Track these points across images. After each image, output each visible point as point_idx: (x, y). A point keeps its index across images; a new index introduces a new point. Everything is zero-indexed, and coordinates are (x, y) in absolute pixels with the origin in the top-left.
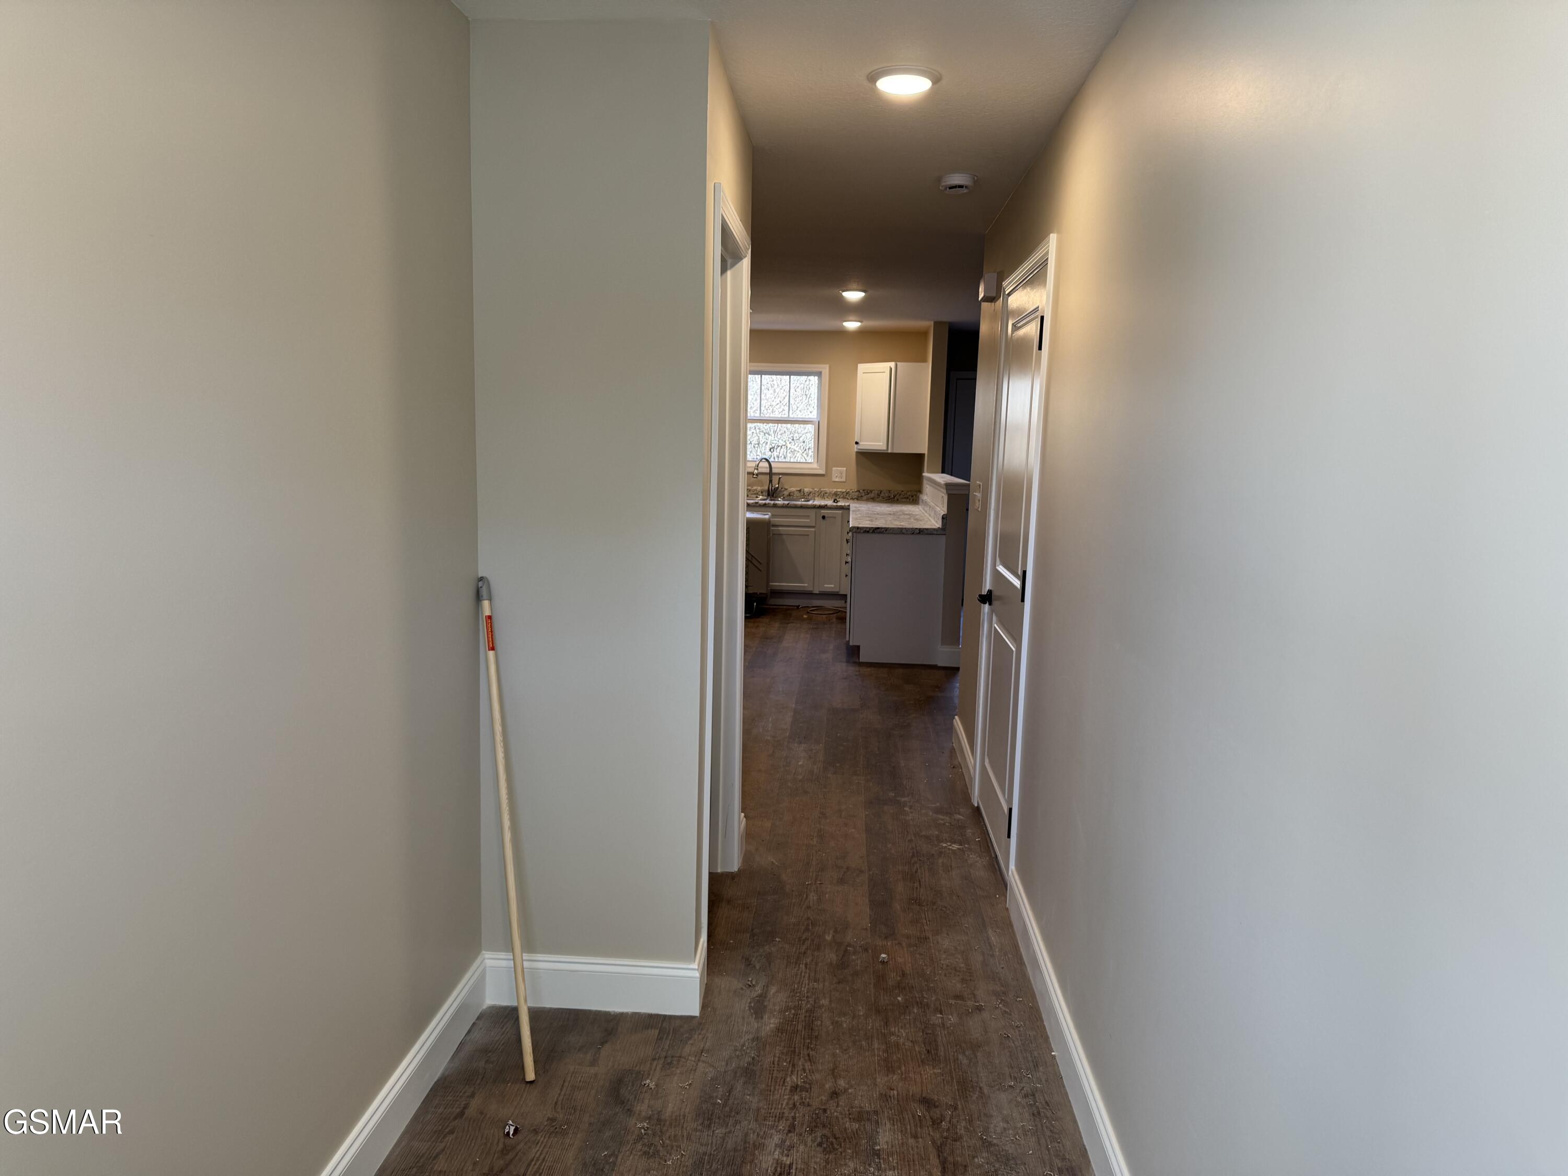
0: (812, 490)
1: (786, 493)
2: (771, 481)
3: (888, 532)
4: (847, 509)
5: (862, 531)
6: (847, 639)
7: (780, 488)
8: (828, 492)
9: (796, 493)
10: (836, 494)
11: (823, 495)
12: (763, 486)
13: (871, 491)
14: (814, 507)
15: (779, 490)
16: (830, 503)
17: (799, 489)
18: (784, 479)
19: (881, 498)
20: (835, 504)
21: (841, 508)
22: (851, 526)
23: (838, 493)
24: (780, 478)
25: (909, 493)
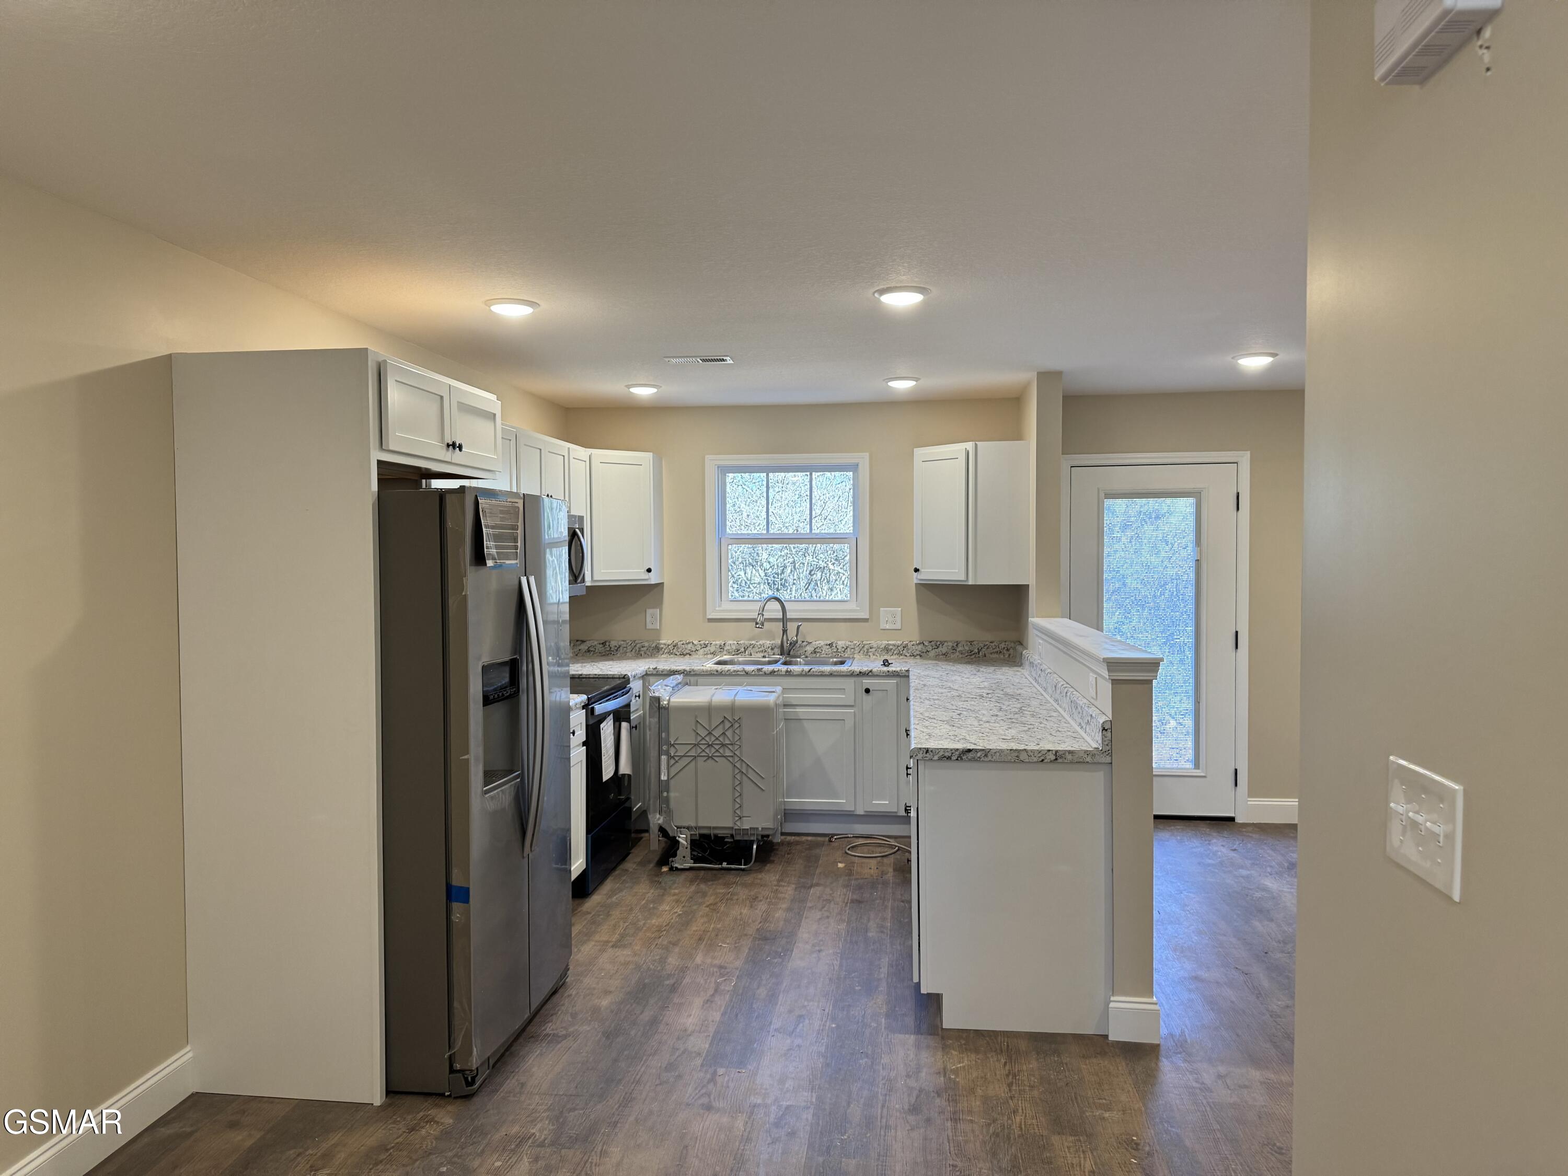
0: (850, 643)
1: (809, 649)
2: (785, 631)
3: (990, 758)
4: (905, 676)
5: (936, 758)
6: (916, 980)
7: (799, 642)
8: (875, 646)
9: (825, 648)
10: (887, 649)
11: (866, 651)
12: (774, 640)
13: (942, 643)
14: (852, 674)
15: (798, 645)
16: (876, 665)
17: (829, 642)
18: (805, 627)
19: (958, 654)
20: (885, 669)
21: (895, 675)
22: (913, 746)
23: (891, 647)
24: (798, 627)
25: (1003, 645)
